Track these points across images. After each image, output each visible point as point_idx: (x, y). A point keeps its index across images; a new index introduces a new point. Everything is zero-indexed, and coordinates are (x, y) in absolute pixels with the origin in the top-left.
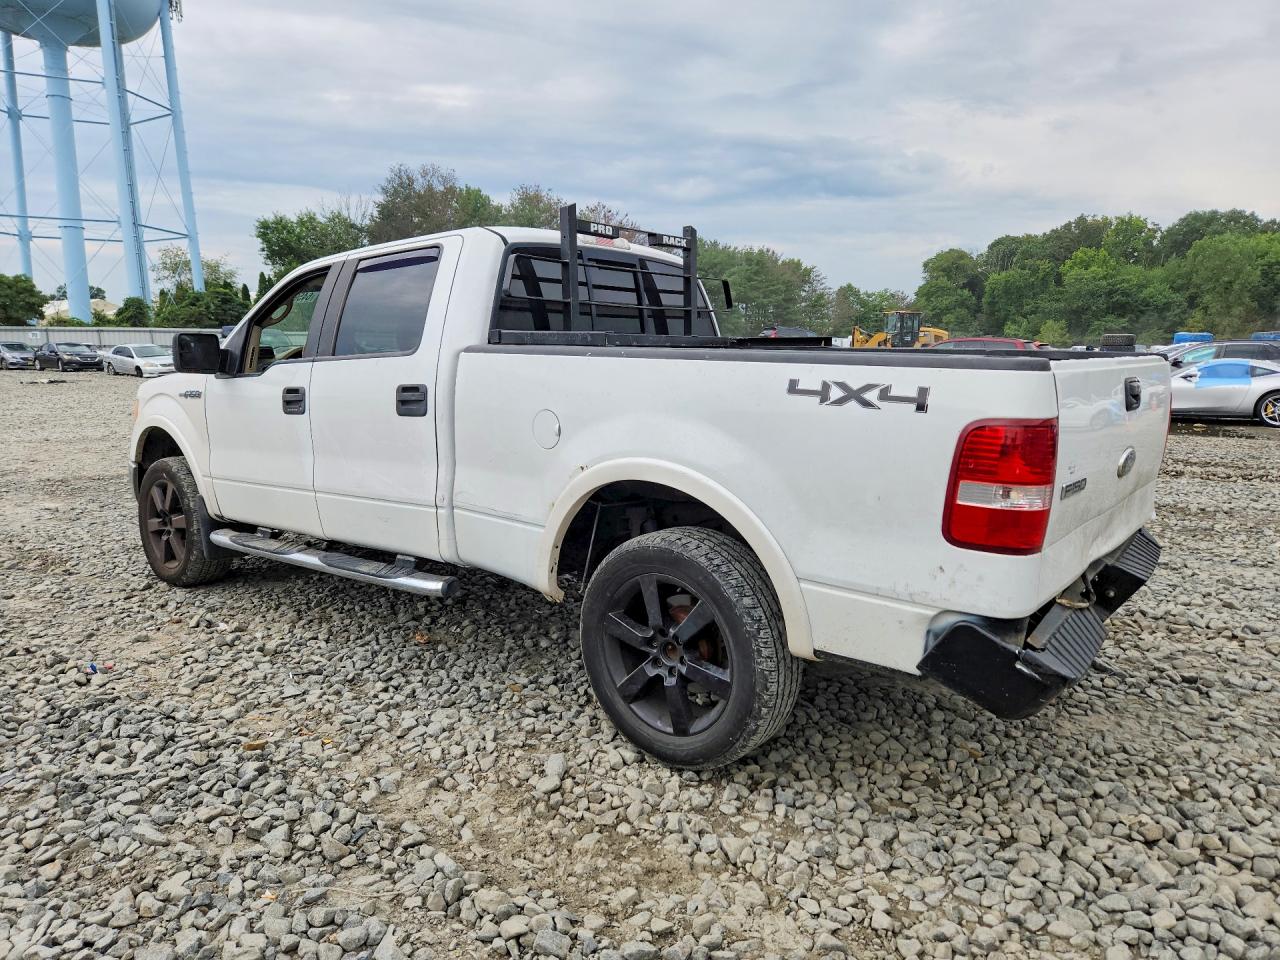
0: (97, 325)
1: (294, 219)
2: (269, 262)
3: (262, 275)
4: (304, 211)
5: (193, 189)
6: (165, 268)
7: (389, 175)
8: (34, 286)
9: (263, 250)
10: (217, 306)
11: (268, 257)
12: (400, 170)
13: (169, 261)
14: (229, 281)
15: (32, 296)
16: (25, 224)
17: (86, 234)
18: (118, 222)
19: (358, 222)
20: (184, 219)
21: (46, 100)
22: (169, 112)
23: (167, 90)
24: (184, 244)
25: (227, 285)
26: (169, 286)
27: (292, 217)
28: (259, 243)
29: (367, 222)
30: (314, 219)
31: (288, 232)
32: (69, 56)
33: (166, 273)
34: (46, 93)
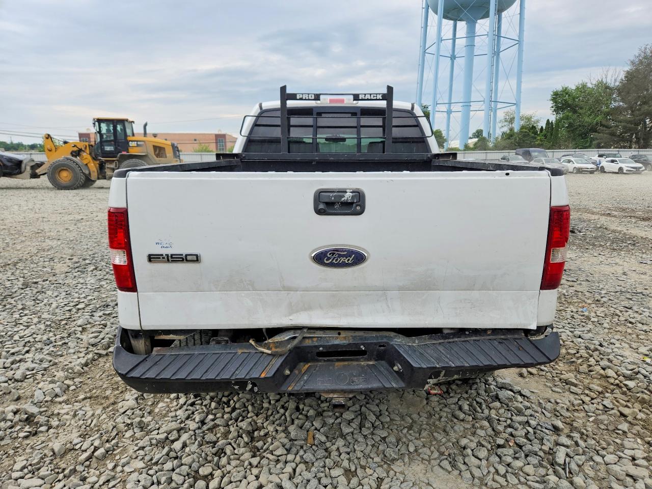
0: (465, 150)
1: (574, 88)
2: (554, 113)
3: (548, 120)
4: (581, 82)
5: (523, 80)
6: (506, 121)
7: (637, 53)
8: (442, 134)
9: (553, 107)
10: (520, 139)
11: (555, 110)
12: (646, 49)
13: (508, 117)
14: (535, 125)
15: (441, 138)
16: (450, 106)
17: (472, 108)
18: (484, 101)
19: (612, 85)
20: (515, 96)
21: (465, 48)
22: (518, 42)
23: (518, 31)
24: (514, 108)
25: (534, 127)
26: (506, 129)
27: (572, 87)
28: (551, 103)
29: (617, 84)
30: (586, 86)
31: (569, 95)
32: (477, 25)
33: (506, 123)
34: (465, 45)
